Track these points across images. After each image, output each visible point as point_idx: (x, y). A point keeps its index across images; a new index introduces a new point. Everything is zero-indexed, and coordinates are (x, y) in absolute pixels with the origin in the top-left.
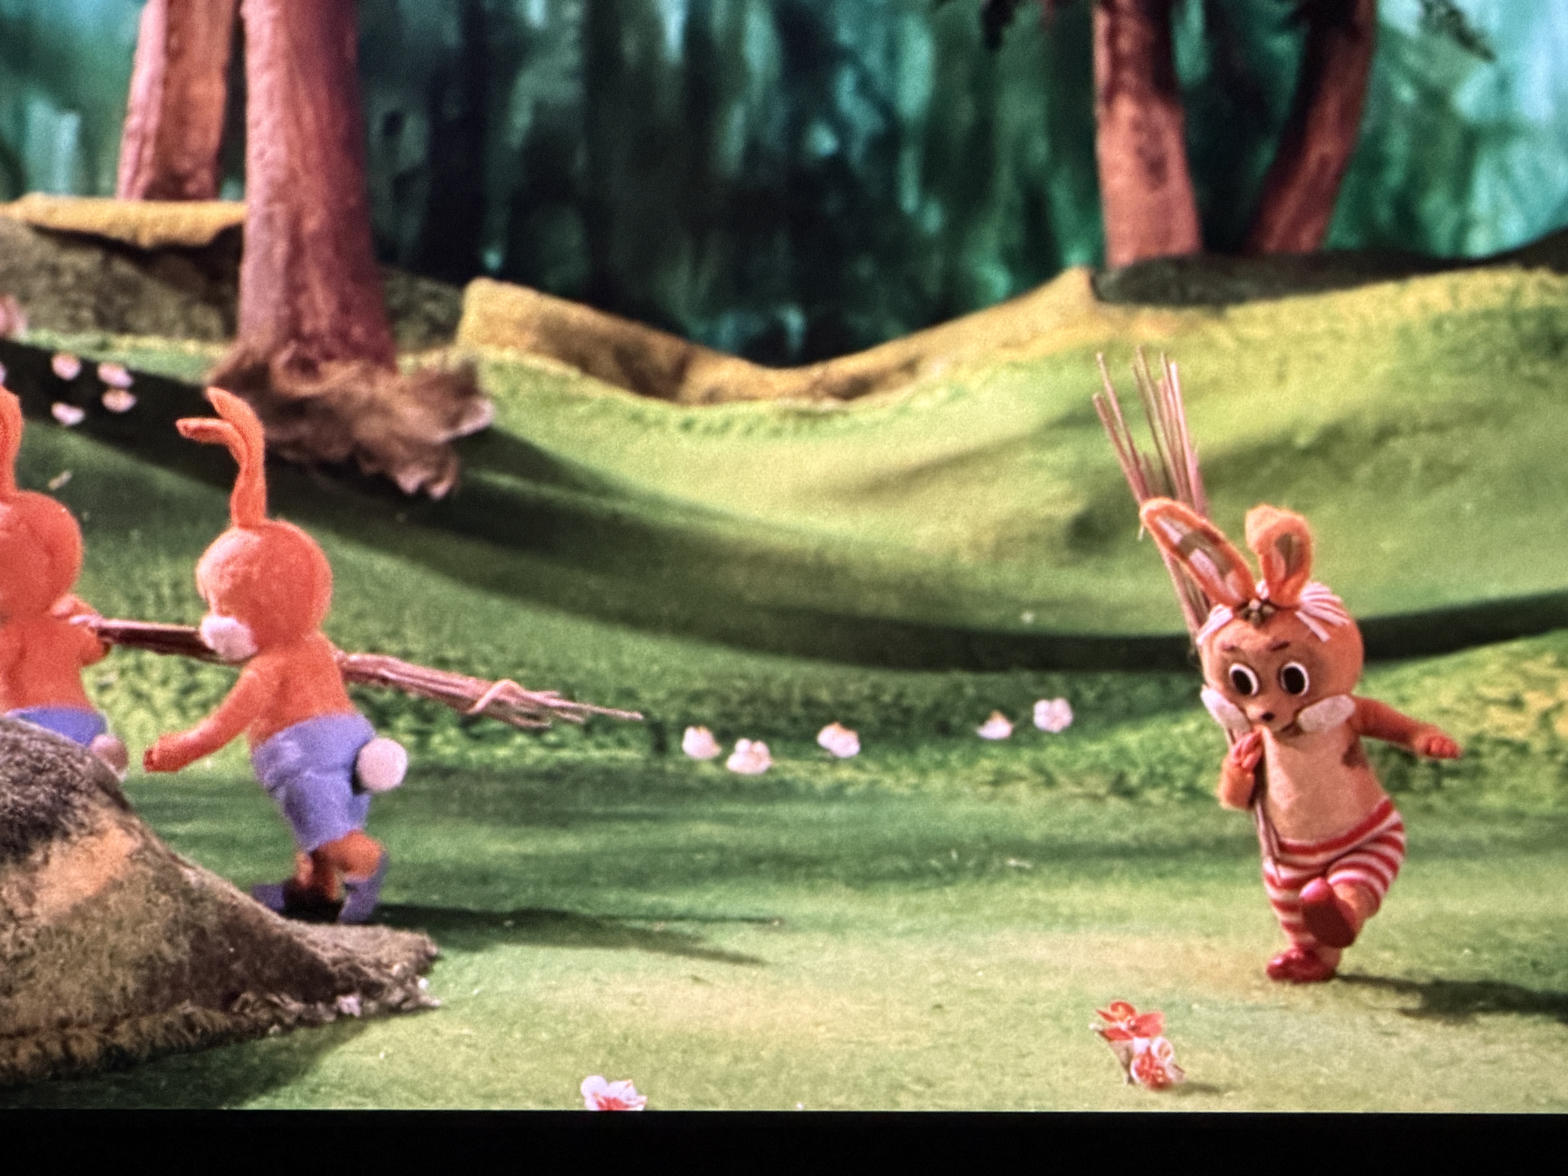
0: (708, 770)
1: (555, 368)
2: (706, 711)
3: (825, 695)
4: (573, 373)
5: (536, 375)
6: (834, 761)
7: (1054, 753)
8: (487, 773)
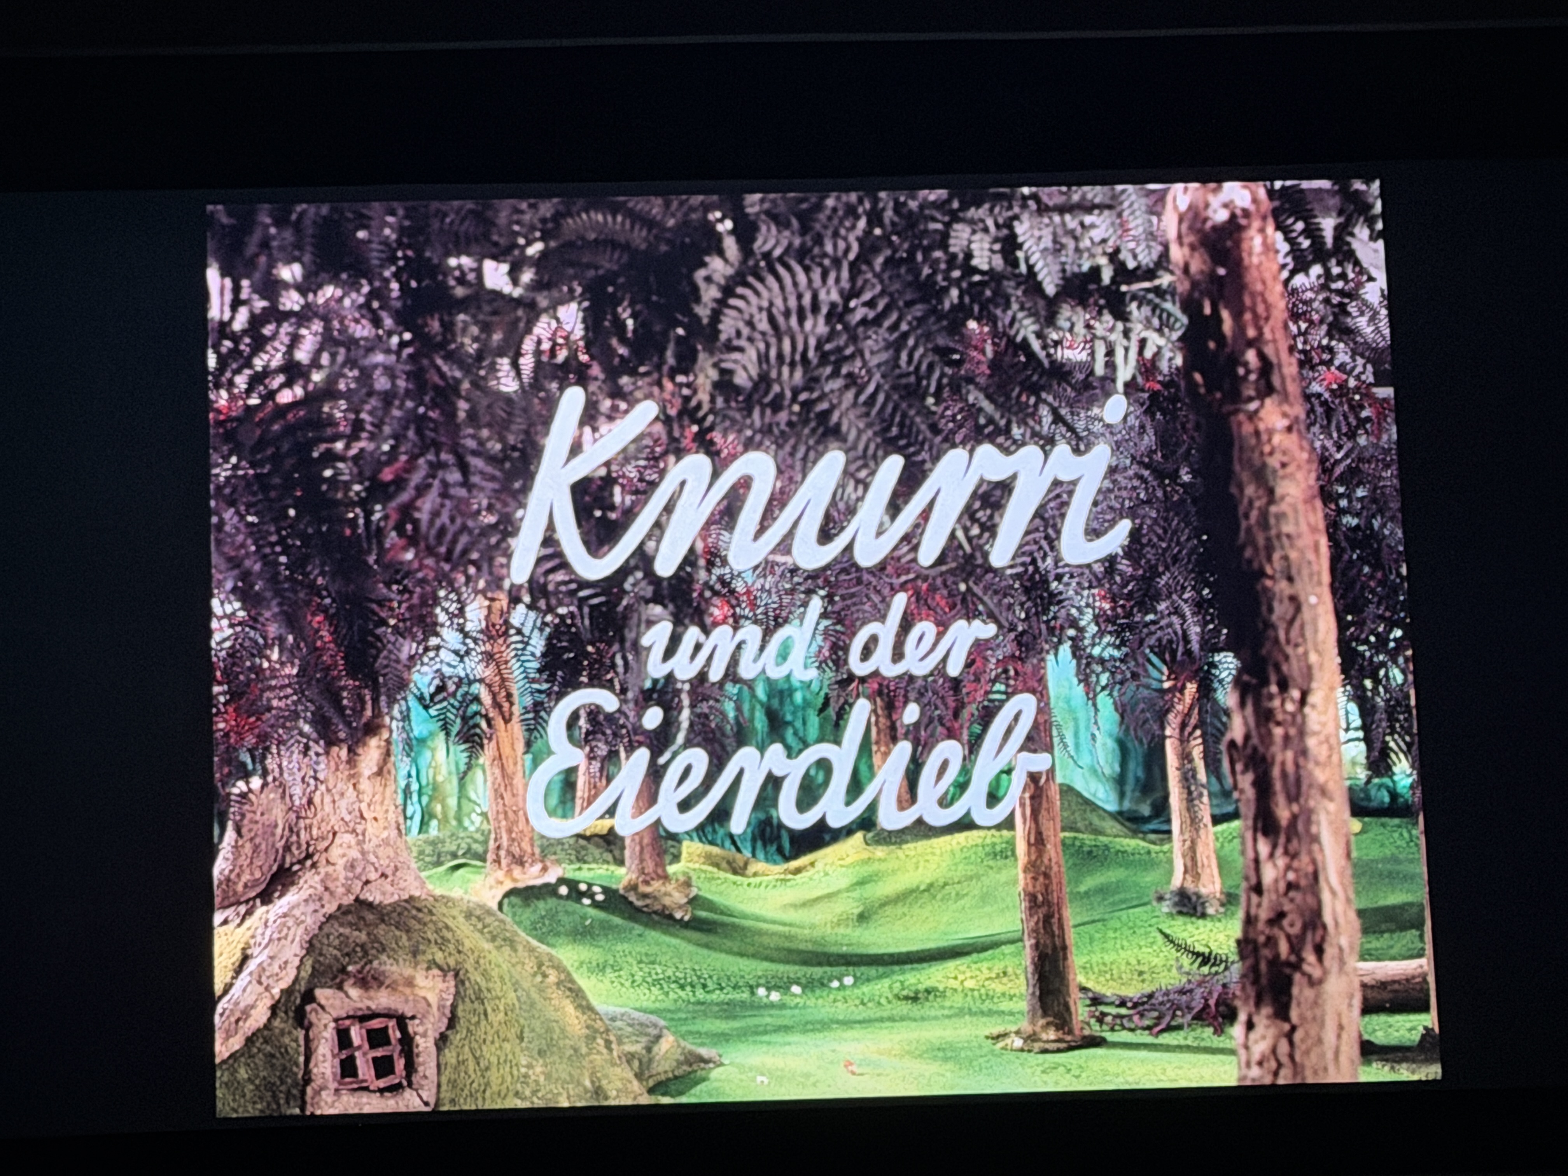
0: (765, 1000)
1: (710, 868)
2: (762, 981)
3: (792, 975)
4: (715, 870)
5: (705, 872)
6: (795, 995)
7: (848, 992)
8: (712, 1003)
